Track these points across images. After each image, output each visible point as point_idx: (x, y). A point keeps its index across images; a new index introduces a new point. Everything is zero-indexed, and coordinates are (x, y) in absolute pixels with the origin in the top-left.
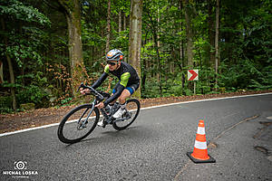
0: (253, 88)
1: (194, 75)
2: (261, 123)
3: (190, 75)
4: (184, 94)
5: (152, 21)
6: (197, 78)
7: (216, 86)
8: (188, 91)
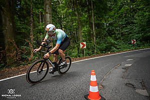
0: (113, 51)
1: (84, 45)
2: (123, 68)
3: (81, 46)
4: (79, 56)
5: (59, 18)
6: (85, 47)
7: (95, 51)
8: (81, 55)
